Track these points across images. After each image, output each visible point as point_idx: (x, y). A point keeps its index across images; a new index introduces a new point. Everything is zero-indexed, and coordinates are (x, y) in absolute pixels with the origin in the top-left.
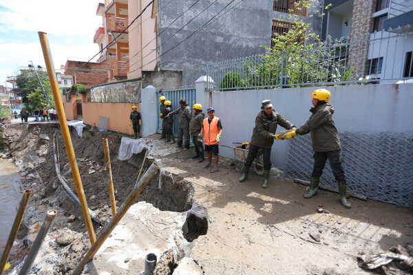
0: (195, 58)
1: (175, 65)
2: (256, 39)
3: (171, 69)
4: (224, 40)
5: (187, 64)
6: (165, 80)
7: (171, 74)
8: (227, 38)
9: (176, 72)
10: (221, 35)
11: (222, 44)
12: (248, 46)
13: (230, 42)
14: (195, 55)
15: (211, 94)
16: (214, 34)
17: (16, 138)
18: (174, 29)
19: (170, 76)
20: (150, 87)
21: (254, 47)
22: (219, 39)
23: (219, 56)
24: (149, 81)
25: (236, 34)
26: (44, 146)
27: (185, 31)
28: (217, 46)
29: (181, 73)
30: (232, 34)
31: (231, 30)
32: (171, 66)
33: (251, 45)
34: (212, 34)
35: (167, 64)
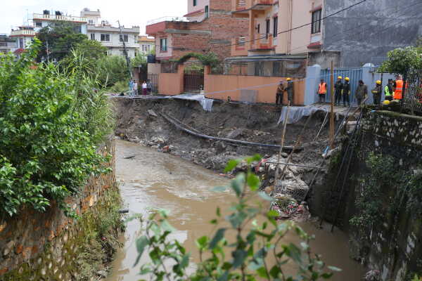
0: (352, 39)
1: (334, 47)
2: (408, 19)
3: (332, 50)
4: (378, 22)
5: (344, 46)
6: (326, 59)
7: (330, 54)
8: (381, 21)
9: (336, 53)
10: (377, 19)
11: (376, 26)
12: (400, 26)
13: (384, 24)
15: (373, 75)
18: (337, 18)
19: (330, 56)
20: (316, 65)
21: (406, 26)
22: (374, 23)
23: (373, 37)
24: (314, 60)
25: (390, 17)
27: (345, 19)
28: (371, 28)
29: (339, 53)
30: (386, 17)
31: (385, 14)
32: (332, 48)
33: (403, 24)
34: (368, 19)
35: (328, 47)
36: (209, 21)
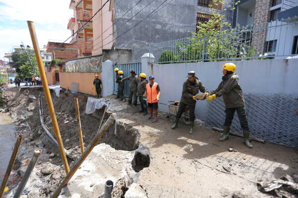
0: (141, 40)
1: (126, 45)
2: (185, 27)
3: (124, 48)
4: (162, 27)
5: (135, 45)
6: (119, 56)
7: (123, 51)
8: (164, 25)
9: (127, 50)
10: (160, 23)
11: (160, 29)
12: (179, 32)
13: (167, 28)
14: (141, 38)
15: (152, 66)
17: (12, 98)
18: (125, 19)
19: (123, 53)
20: (108, 61)
21: (183, 32)
22: (159, 27)
23: (158, 38)
24: (108, 57)
25: (170, 23)
26: (32, 104)
27: (134, 21)
28: (157, 32)
29: (131, 51)
30: (168, 23)
31: (167, 20)
32: (124, 46)
33: (181, 31)
34: (154, 23)
35: (120, 45)
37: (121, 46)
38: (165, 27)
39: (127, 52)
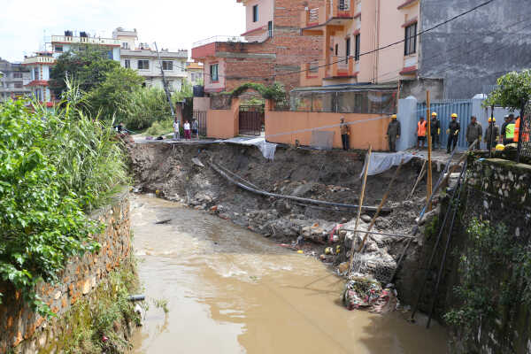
0: (458, 62)
1: (435, 73)
3: (431, 77)
4: (495, 39)
5: (451, 72)
6: (423, 89)
7: (430, 82)
8: (497, 35)
9: (437, 80)
10: (491, 34)
11: (491, 44)
12: (525, 44)
13: (503, 41)
15: (487, 109)
16: (482, 34)
18: (437, 33)
19: (429, 84)
20: (411, 98)
22: (489, 40)
25: (510, 31)
27: (448, 35)
28: (485, 47)
29: (441, 81)
30: (505, 31)
31: (503, 27)
32: (431, 74)
34: (480, 34)
35: (426, 72)
36: (273, 41)
37: (428, 74)
38: (500, 39)
39: (436, 83)
